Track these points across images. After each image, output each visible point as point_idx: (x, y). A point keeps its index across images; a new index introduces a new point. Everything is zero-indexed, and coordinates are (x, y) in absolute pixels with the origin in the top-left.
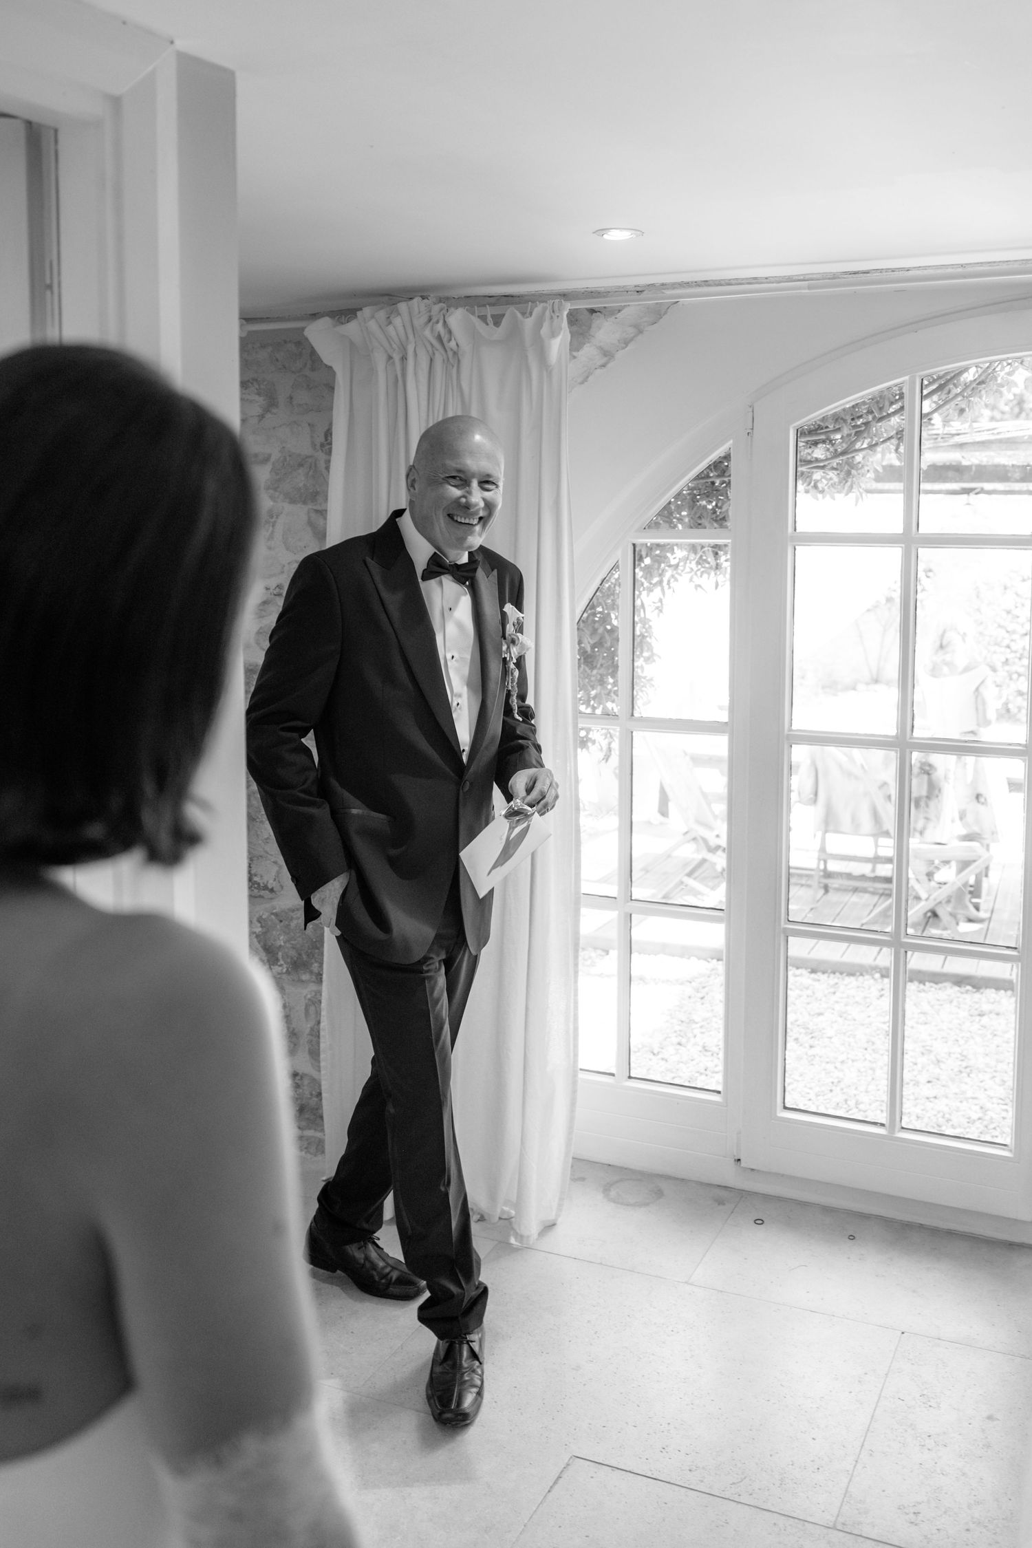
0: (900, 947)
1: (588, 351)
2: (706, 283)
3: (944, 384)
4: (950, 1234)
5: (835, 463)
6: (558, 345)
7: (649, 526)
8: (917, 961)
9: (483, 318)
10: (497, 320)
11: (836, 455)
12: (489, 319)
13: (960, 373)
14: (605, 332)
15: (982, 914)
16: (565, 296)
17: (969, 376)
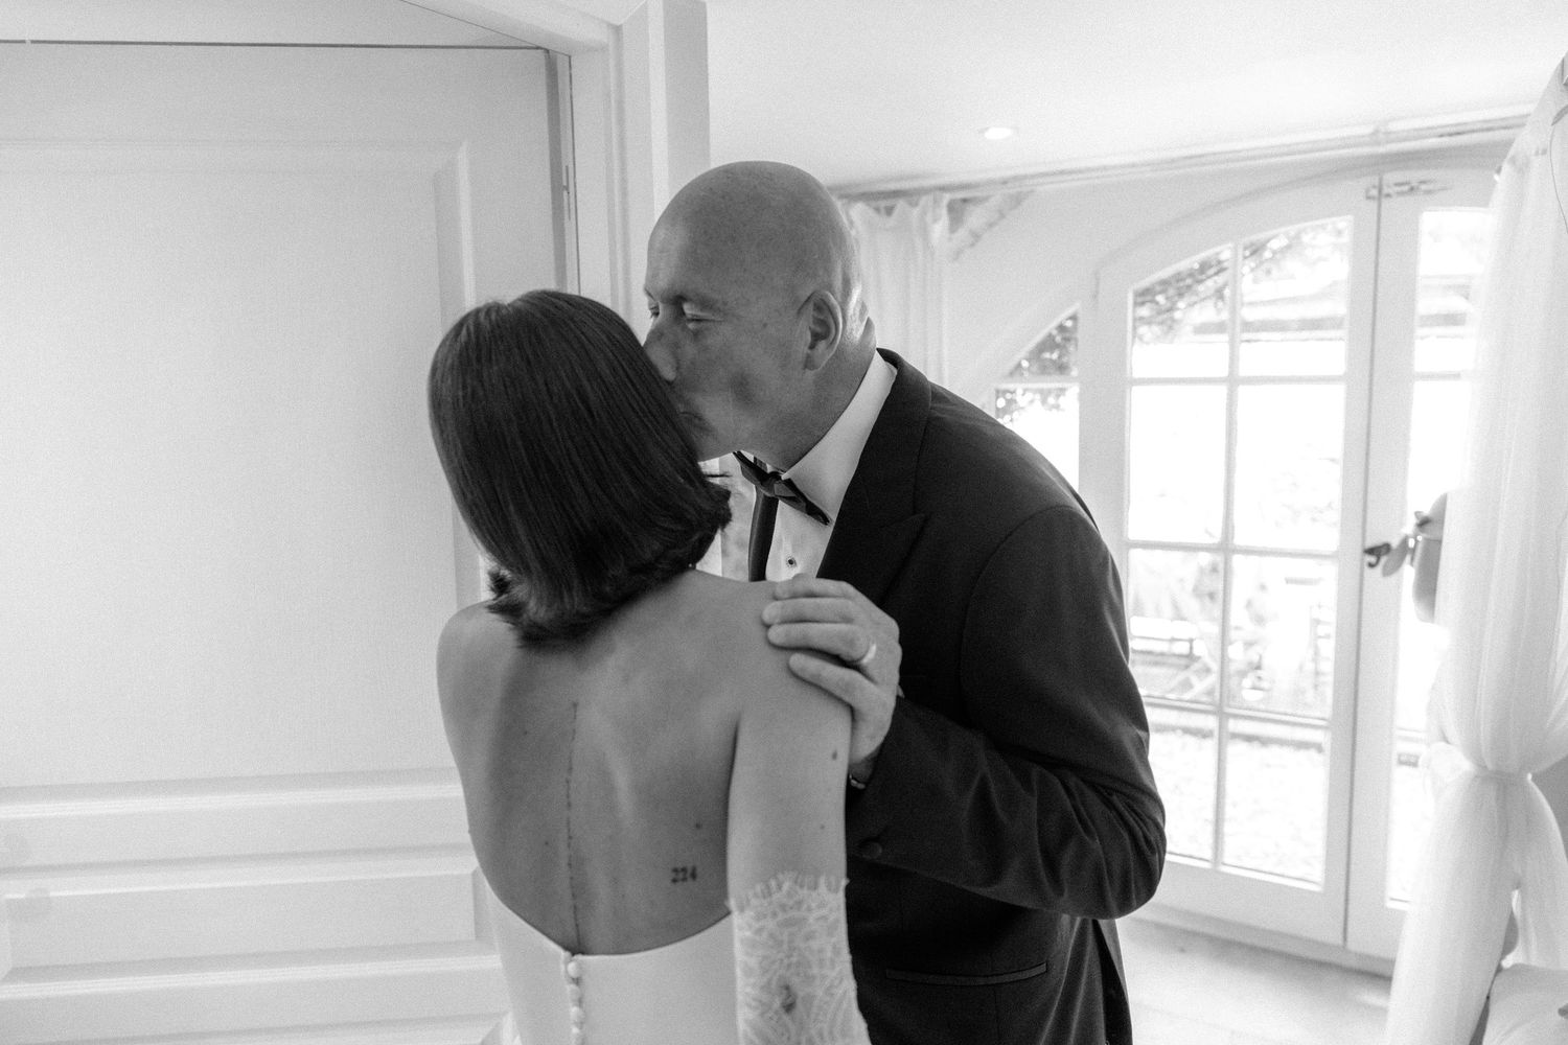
0: (1221, 714)
1: (962, 233)
2: (1062, 173)
3: (1256, 250)
4: (1266, 951)
5: (1160, 318)
6: (939, 228)
7: (1011, 374)
8: (1234, 726)
9: (877, 210)
10: (889, 211)
11: (1159, 313)
12: (883, 211)
13: (1268, 241)
14: (975, 218)
15: (1265, 685)
16: (943, 189)
17: (1275, 244)
